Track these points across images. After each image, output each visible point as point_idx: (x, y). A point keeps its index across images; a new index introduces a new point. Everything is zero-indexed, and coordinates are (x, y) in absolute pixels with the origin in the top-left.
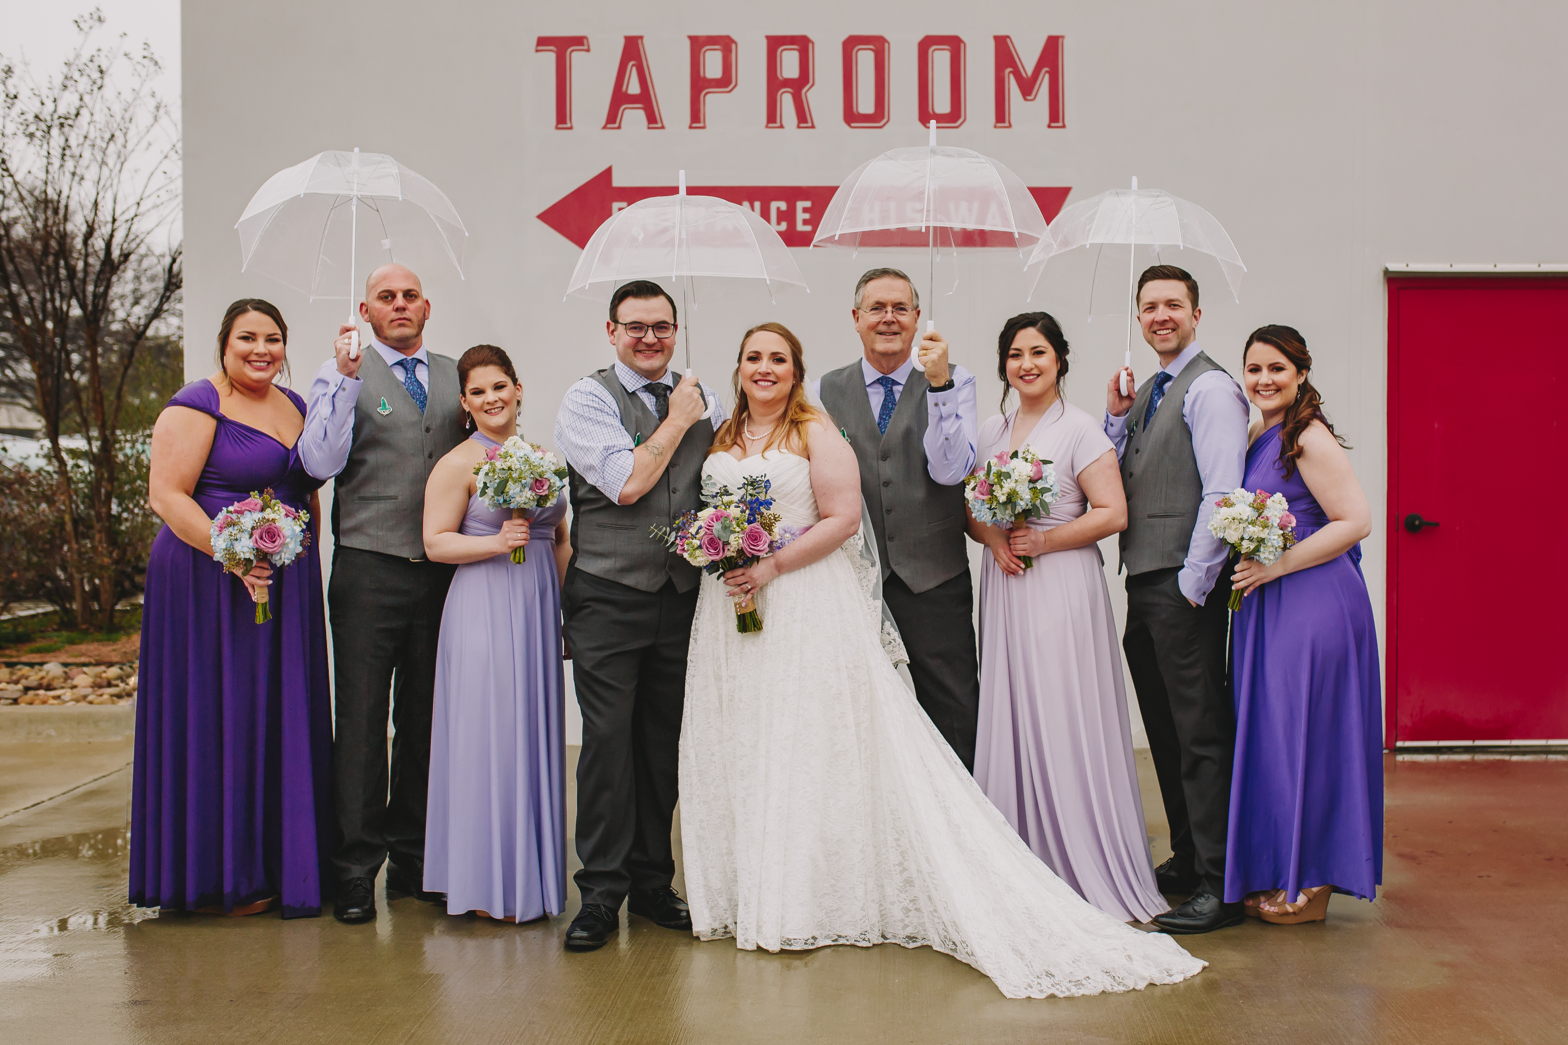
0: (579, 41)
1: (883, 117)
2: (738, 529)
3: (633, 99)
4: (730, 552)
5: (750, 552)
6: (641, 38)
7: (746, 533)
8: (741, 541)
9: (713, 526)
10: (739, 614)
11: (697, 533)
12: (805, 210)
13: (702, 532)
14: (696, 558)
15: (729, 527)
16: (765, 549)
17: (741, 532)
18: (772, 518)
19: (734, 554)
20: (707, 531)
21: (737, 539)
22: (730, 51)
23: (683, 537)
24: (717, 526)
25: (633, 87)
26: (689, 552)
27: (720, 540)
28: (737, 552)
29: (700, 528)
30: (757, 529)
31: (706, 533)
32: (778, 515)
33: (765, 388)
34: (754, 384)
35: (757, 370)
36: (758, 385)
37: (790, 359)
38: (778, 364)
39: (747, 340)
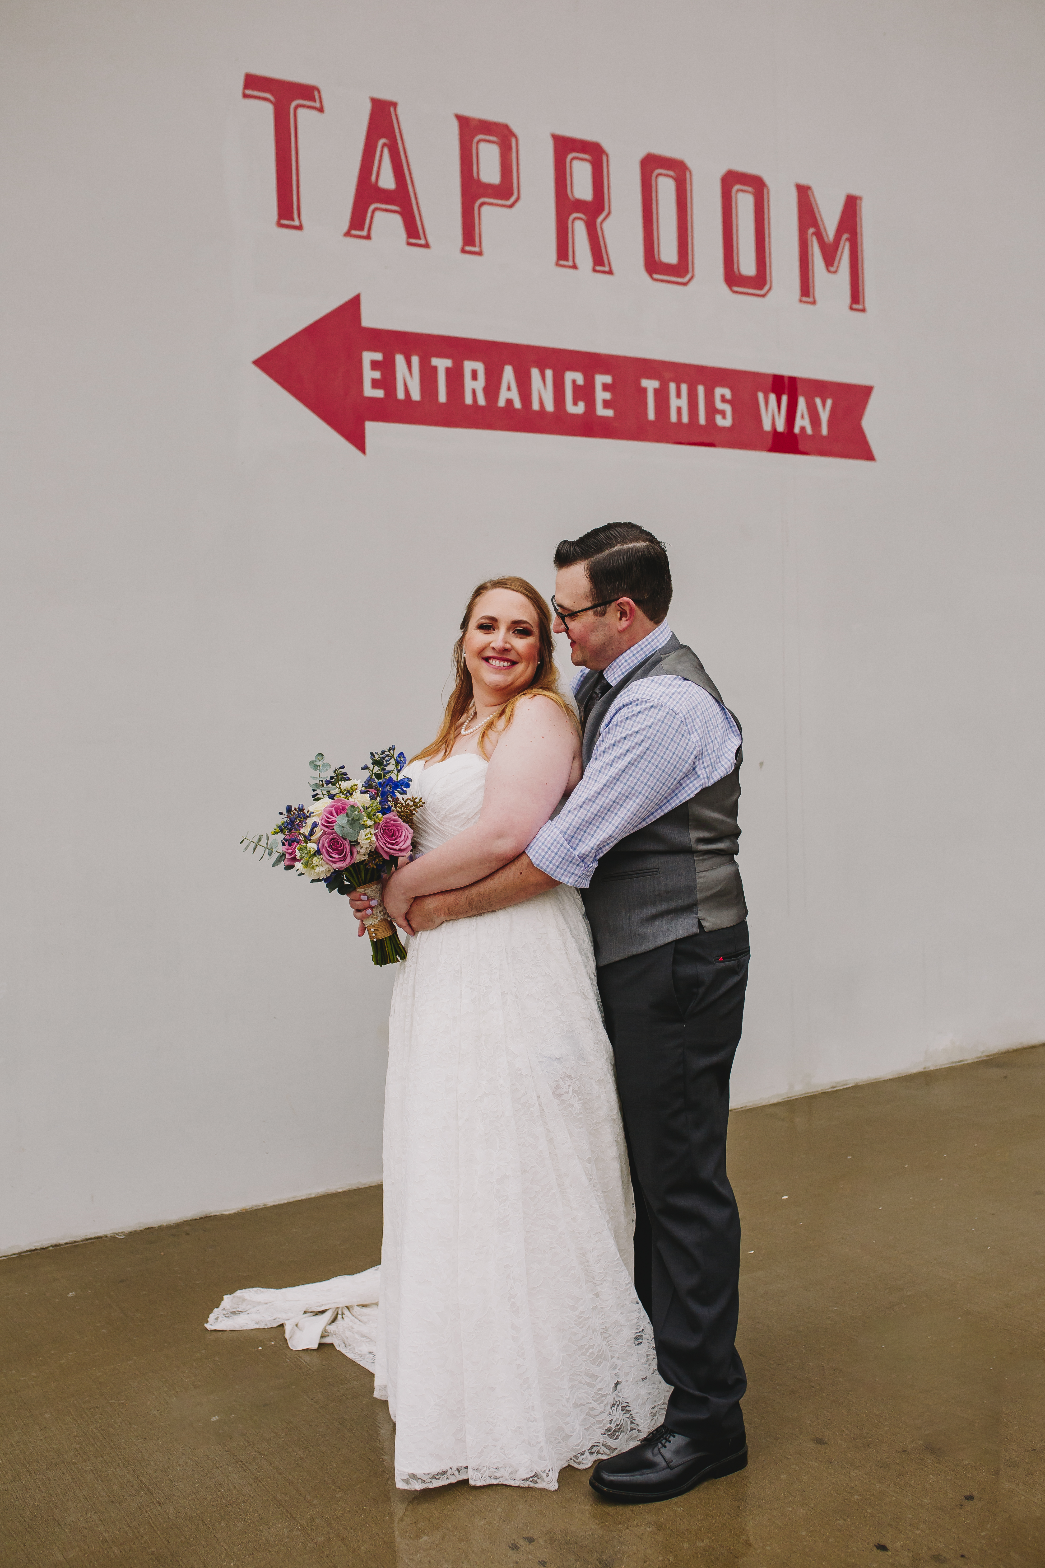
0: (308, 93)
1: (687, 272)
2: (369, 823)
3: (385, 197)
4: (361, 855)
5: (387, 852)
6: (395, 105)
7: (380, 827)
8: (374, 838)
9: (334, 822)
10: (375, 940)
11: (312, 833)
12: (606, 387)
13: (318, 832)
14: (313, 867)
15: (359, 819)
16: (407, 847)
17: (373, 827)
18: (411, 803)
19: (366, 858)
20: (326, 829)
21: (369, 836)
22: (510, 148)
23: (293, 841)
24: (341, 820)
25: (387, 180)
26: (302, 861)
27: (345, 839)
28: (368, 854)
29: (315, 825)
30: (394, 820)
31: (324, 833)
32: (419, 798)
33: (499, 670)
34: (484, 663)
35: (490, 643)
36: (489, 665)
37: (536, 630)
38: (519, 638)
39: (478, 599)
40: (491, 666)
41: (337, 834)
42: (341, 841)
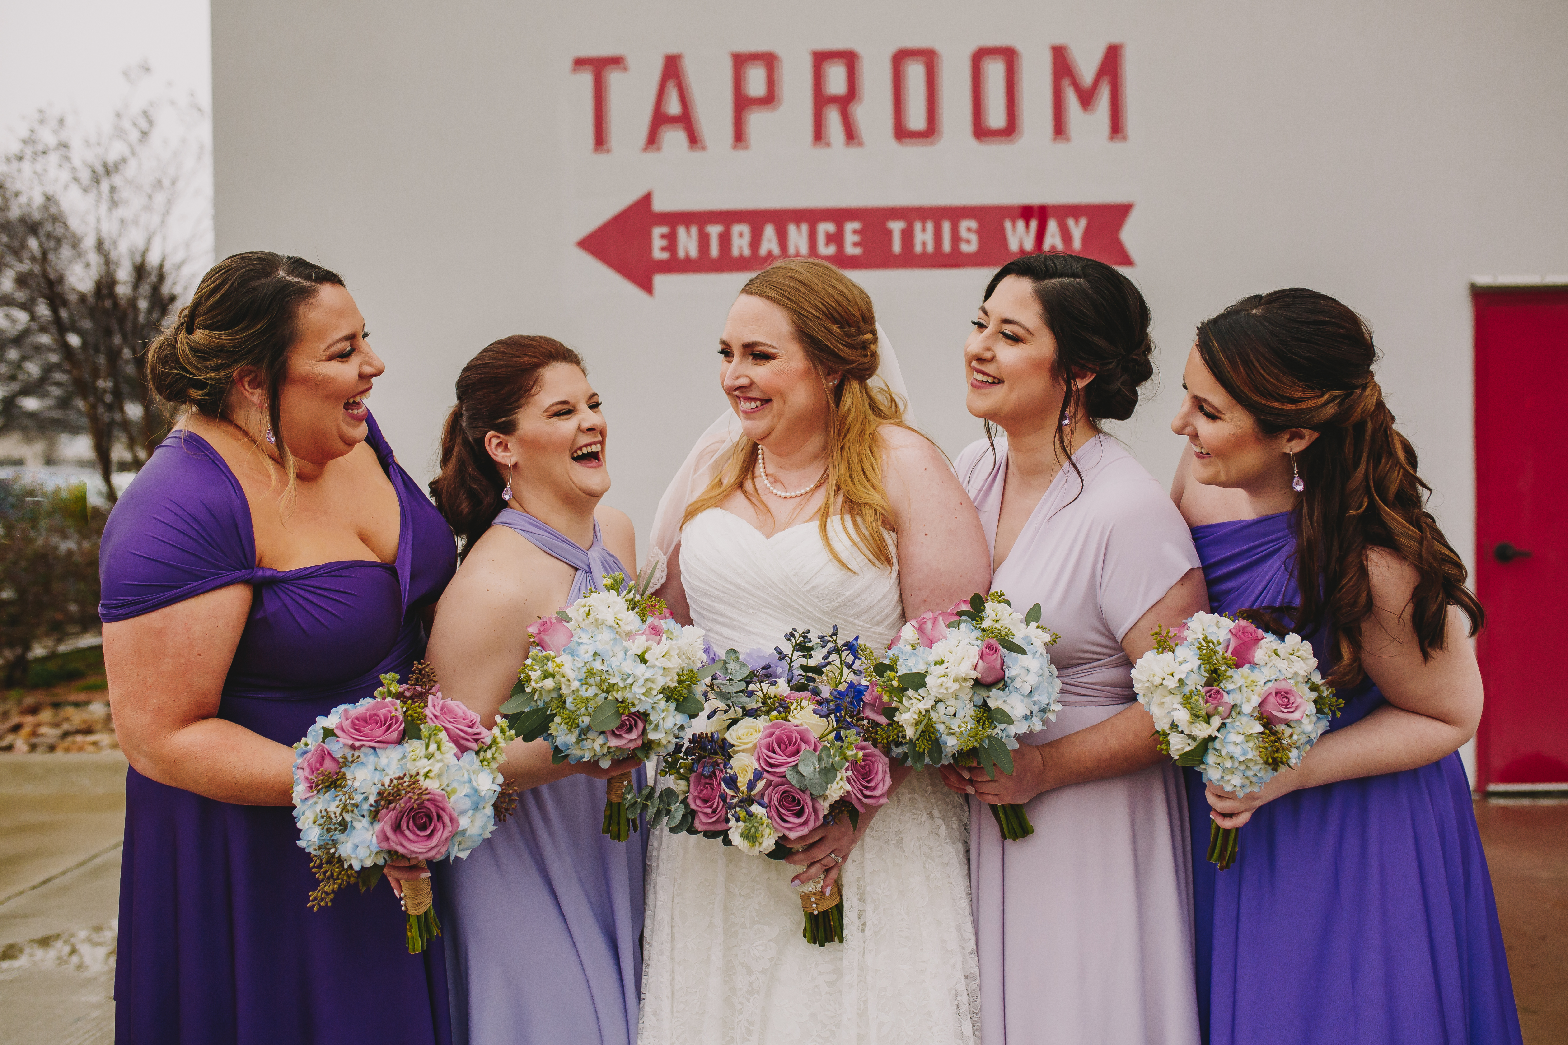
0: (616, 61)
1: (935, 133)
3: (673, 120)
6: (682, 56)
10: (815, 912)
12: (855, 232)
22: (774, 67)
25: (673, 107)
27: (804, 792)
33: (747, 413)
41: (791, 784)
42: (798, 796)
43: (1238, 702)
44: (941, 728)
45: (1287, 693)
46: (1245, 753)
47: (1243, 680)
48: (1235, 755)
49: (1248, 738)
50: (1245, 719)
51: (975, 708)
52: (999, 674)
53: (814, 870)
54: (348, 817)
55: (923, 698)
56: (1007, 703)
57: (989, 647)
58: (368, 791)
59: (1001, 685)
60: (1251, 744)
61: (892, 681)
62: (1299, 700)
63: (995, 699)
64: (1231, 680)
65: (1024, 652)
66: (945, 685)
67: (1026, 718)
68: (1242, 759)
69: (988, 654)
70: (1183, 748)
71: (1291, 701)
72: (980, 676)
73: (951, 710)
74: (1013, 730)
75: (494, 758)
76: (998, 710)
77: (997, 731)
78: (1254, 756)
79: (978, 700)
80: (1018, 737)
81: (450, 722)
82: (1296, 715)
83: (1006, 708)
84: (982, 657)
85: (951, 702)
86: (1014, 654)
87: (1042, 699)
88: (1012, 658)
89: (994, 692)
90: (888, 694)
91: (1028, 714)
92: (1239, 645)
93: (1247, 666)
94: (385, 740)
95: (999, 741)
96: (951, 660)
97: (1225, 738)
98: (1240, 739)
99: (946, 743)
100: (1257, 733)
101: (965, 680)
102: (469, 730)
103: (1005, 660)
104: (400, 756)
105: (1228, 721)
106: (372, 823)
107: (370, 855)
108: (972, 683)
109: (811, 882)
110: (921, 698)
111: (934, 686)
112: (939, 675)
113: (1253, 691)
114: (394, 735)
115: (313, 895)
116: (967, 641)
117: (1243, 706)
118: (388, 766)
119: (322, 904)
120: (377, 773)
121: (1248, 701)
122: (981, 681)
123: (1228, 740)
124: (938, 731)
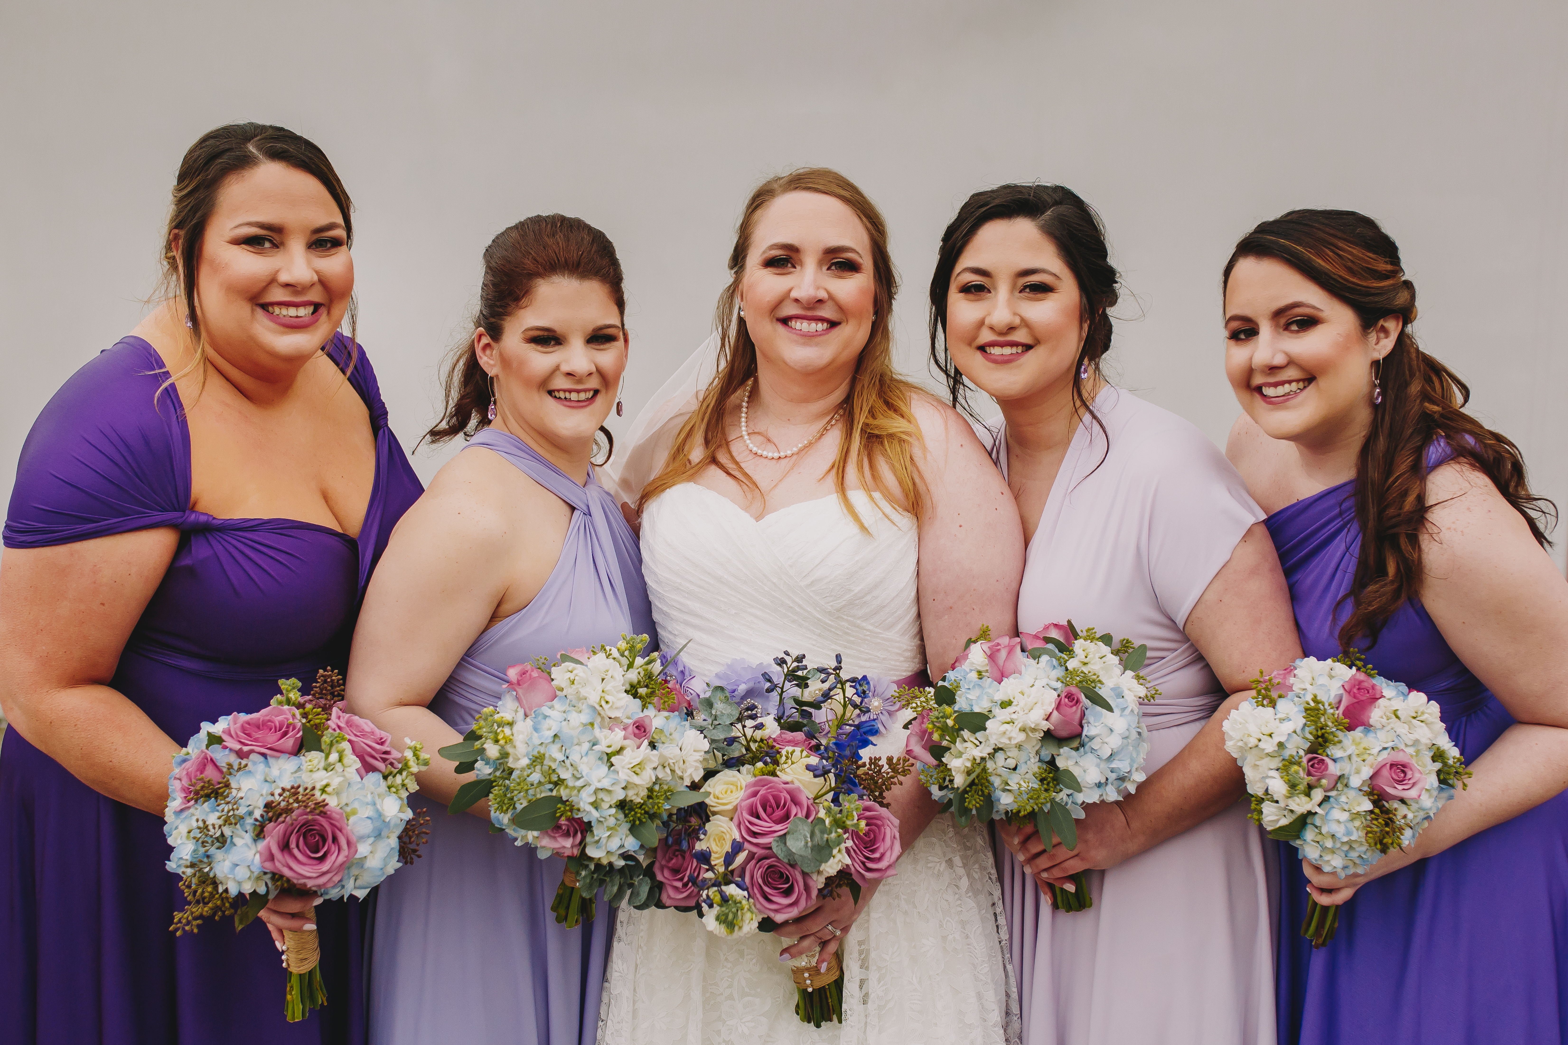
27: (794, 867)
33: (809, 338)
34: (780, 328)
35: (790, 291)
36: (790, 330)
37: (867, 262)
38: (840, 277)
39: (759, 212)
40: (794, 331)
41: (777, 858)
42: (787, 871)
43: (1346, 772)
44: (997, 782)
45: (1404, 766)
46: (1348, 833)
47: (1354, 747)
48: (1338, 835)
49: (1354, 816)
50: (1352, 794)
51: (1040, 764)
52: (1076, 729)
53: (806, 943)
54: (227, 831)
55: (981, 743)
56: (1080, 766)
57: (1070, 696)
58: (253, 803)
59: (1075, 744)
60: (1357, 823)
61: (947, 718)
62: (1417, 775)
63: (1066, 759)
64: (1339, 746)
65: (1110, 709)
66: (1008, 734)
67: (1099, 785)
68: (1345, 839)
69: (1066, 705)
70: (1278, 821)
71: (1408, 776)
72: (1052, 728)
73: (1011, 763)
74: (1080, 798)
75: (403, 785)
76: (1067, 772)
77: (1062, 796)
78: (1359, 837)
79: (1046, 754)
80: (1086, 807)
81: (356, 735)
82: (1412, 793)
83: (1076, 771)
84: (1058, 707)
85: (1013, 753)
86: (1099, 709)
87: (1122, 765)
88: (1095, 713)
89: (1065, 750)
90: (940, 732)
91: (1103, 781)
92: (1353, 704)
93: (1360, 728)
94: (276, 748)
95: (1063, 807)
96: (1022, 704)
97: (1327, 814)
98: (1344, 816)
99: (999, 800)
100: (1365, 811)
101: (1034, 730)
102: (378, 747)
103: (1087, 712)
104: (294, 768)
105: (1333, 793)
106: (255, 841)
107: (249, 878)
108: (1042, 734)
109: (804, 956)
110: (978, 743)
111: (995, 734)
112: (1004, 721)
113: (1364, 761)
114: (289, 742)
115: (177, 916)
116: (1044, 682)
117: (1351, 778)
118: (279, 777)
119: (187, 928)
120: (267, 784)
121: (1358, 772)
122: (1053, 733)
123: (1330, 817)
124: (992, 785)
